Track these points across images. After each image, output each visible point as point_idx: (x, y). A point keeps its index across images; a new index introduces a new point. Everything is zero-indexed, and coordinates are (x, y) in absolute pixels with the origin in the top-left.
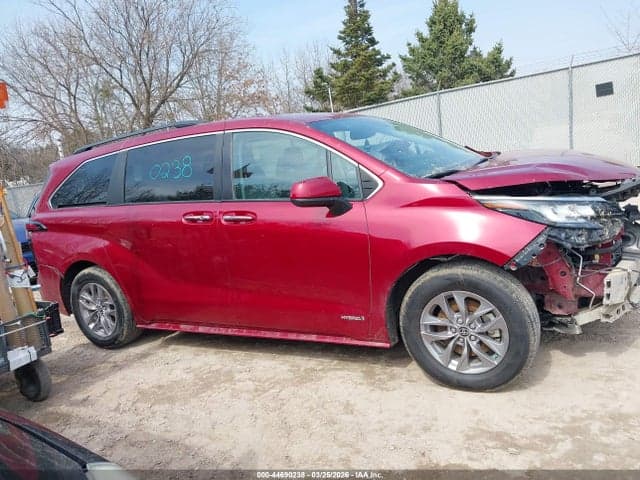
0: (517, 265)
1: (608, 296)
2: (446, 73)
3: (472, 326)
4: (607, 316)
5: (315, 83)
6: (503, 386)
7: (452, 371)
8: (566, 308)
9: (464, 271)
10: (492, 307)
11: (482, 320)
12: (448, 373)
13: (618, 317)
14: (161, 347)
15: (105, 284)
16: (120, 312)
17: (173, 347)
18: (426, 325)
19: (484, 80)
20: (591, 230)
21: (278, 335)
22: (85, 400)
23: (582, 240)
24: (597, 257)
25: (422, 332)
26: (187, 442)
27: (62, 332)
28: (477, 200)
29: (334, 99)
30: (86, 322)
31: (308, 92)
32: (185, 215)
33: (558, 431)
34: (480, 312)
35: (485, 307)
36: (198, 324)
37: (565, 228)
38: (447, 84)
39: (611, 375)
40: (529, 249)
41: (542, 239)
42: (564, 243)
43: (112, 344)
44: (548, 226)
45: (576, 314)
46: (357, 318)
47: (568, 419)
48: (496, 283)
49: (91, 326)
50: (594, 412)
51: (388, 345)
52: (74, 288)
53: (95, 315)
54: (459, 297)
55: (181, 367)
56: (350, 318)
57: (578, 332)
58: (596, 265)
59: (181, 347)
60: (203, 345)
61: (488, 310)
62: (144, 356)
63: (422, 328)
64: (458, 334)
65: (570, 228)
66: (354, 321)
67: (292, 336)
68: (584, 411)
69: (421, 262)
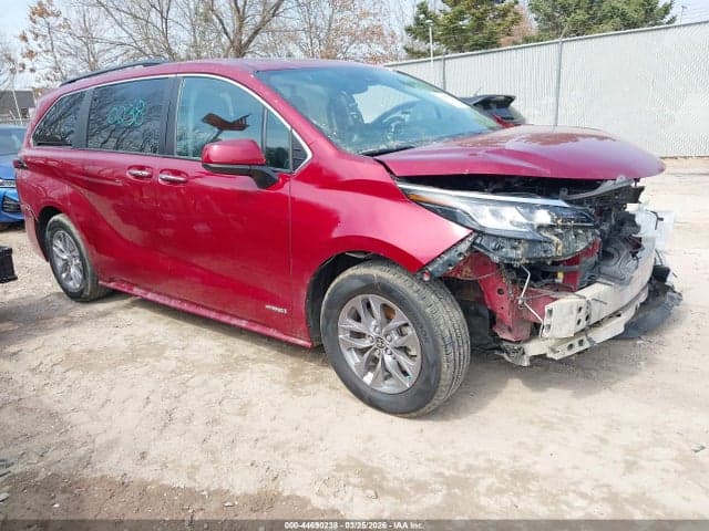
0: (431, 274)
1: (549, 326)
2: (581, 15)
3: (388, 337)
4: (553, 350)
5: (417, 19)
6: (414, 414)
7: (365, 384)
8: (515, 332)
9: (380, 274)
10: (407, 320)
11: (400, 332)
12: (361, 387)
13: (568, 353)
14: (127, 307)
15: (71, 234)
16: (84, 265)
17: (136, 309)
18: (344, 329)
19: (628, 26)
20: (533, 242)
21: (213, 315)
22: (14, 354)
23: (518, 255)
24: (560, 275)
25: (341, 336)
26: (66, 418)
27: (15, 278)
28: (403, 190)
29: (434, 40)
30: (59, 269)
31: (408, 30)
32: (130, 168)
33: (440, 479)
34: (395, 323)
35: (400, 318)
36: (149, 290)
37: (497, 237)
38: (581, 30)
39: (555, 420)
40: (446, 257)
41: (464, 247)
42: (491, 255)
43: (78, 297)
44: (474, 231)
45: (527, 341)
46: (280, 310)
47: (462, 467)
48: (410, 292)
49: (64, 275)
50: (499, 463)
51: (310, 344)
52: (48, 234)
53: (66, 264)
54: (376, 302)
55: (125, 333)
56: (274, 308)
57: (526, 363)
58: (558, 284)
59: (142, 310)
60: (159, 312)
61: (403, 322)
62: (105, 314)
63: (340, 331)
64: (375, 345)
65: (503, 237)
66: (277, 312)
67: (225, 319)
68: (489, 461)
69: (338, 256)
